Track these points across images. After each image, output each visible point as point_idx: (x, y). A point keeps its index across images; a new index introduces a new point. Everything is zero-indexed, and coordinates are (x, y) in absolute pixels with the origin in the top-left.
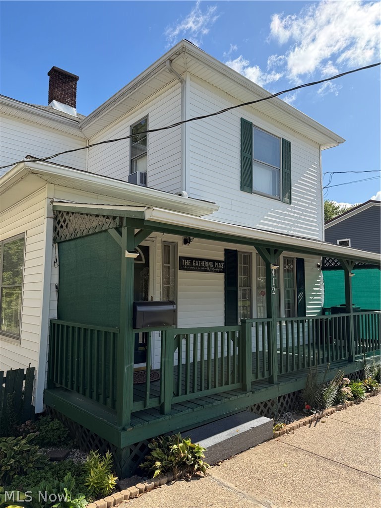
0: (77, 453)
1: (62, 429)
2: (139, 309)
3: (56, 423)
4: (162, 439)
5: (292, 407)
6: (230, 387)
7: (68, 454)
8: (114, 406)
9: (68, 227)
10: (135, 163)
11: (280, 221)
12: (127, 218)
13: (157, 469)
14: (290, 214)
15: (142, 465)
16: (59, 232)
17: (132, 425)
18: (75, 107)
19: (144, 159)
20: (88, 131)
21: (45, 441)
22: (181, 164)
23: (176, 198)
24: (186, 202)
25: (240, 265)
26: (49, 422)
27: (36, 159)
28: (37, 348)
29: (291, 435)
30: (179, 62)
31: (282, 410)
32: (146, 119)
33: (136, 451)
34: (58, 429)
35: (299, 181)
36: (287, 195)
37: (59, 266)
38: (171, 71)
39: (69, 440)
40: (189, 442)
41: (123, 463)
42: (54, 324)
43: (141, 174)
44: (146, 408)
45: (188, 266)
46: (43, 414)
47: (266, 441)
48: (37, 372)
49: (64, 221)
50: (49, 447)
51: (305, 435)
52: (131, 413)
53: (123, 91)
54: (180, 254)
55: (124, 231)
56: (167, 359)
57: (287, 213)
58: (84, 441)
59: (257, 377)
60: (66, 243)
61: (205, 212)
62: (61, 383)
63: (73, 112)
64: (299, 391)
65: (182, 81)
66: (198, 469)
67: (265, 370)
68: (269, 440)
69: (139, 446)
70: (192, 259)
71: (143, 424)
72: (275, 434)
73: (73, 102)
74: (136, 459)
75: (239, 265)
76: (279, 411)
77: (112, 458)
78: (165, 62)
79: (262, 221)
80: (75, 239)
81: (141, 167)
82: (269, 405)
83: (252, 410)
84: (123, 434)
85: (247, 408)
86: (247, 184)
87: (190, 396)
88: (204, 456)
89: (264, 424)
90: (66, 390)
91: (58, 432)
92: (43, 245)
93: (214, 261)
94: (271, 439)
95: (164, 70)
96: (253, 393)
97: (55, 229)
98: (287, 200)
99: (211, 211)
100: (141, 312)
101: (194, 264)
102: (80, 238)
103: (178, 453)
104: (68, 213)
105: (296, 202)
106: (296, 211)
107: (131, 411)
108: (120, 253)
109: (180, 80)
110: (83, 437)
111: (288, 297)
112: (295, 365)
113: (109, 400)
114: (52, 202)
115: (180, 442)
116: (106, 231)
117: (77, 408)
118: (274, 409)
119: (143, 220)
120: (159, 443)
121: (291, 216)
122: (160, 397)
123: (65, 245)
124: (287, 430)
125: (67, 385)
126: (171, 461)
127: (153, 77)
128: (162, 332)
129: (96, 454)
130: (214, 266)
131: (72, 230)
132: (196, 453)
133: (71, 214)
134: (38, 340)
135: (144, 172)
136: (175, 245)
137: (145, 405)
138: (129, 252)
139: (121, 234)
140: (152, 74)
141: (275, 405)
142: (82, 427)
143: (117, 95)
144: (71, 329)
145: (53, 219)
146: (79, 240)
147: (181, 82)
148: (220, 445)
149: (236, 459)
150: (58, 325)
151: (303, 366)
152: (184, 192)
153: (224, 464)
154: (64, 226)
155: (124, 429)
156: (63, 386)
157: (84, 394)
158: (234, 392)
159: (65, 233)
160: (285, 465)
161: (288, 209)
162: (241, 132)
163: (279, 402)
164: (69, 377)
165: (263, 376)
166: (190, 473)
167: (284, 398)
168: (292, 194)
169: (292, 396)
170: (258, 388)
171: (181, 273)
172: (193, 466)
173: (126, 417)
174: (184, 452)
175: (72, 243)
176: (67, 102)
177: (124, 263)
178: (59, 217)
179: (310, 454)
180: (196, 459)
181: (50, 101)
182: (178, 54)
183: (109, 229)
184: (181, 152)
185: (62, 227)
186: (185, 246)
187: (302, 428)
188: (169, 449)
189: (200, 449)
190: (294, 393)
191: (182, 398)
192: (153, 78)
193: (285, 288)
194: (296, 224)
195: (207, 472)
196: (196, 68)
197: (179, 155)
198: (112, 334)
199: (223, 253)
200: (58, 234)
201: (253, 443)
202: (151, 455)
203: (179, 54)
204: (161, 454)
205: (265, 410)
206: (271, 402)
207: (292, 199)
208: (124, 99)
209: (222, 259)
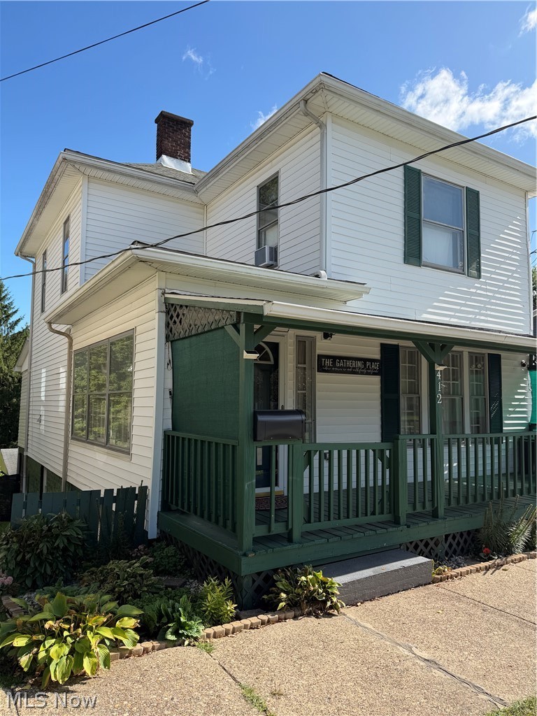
0: (195, 583)
1: (178, 556)
2: (260, 418)
3: (171, 550)
4: (289, 571)
5: (465, 551)
6: (378, 518)
7: (185, 583)
8: (234, 530)
9: (182, 323)
10: (263, 235)
11: (464, 302)
12: (245, 313)
13: (282, 601)
14: (478, 292)
15: (265, 597)
16: (171, 328)
17: (254, 551)
18: (189, 162)
19: (275, 229)
20: (205, 195)
21: (160, 569)
22: (321, 234)
23: (312, 281)
24: (325, 284)
25: (404, 365)
26: (164, 549)
27: (145, 246)
28: (150, 464)
29: (457, 581)
30: (317, 101)
31: (450, 552)
32: (277, 177)
33: (259, 581)
34: (174, 556)
35: (492, 245)
36: (474, 265)
37: (173, 368)
38: (307, 114)
39: (186, 569)
40: (320, 575)
41: (244, 593)
42: (169, 436)
43: (271, 248)
44: (271, 534)
45: (329, 367)
46: (158, 540)
47: (422, 586)
48: (150, 492)
49: (178, 316)
50: (164, 576)
51: (476, 583)
52: (254, 538)
53: (247, 142)
54: (318, 352)
55: (242, 327)
56: (294, 478)
57: (474, 291)
58: (203, 569)
59: (414, 508)
60: (179, 342)
61: (351, 297)
62: (177, 504)
63: (187, 168)
64: (477, 531)
65: (322, 126)
66: (331, 607)
67: (427, 500)
68: (425, 585)
69: (263, 576)
70: (334, 358)
71: (267, 551)
72: (435, 578)
73: (186, 155)
74: (259, 591)
75: (401, 365)
76: (447, 554)
77: (232, 585)
78: (299, 103)
79: (435, 304)
80: (189, 337)
81: (271, 238)
82: (432, 544)
83: (408, 549)
84: (244, 560)
85: (400, 545)
86: (413, 253)
87: (324, 525)
88: (338, 593)
89: (419, 565)
90: (183, 513)
91: (174, 559)
92: (155, 343)
93: (365, 360)
94: (430, 584)
95: (298, 113)
96: (408, 527)
97: (167, 325)
98: (474, 272)
99: (360, 294)
100: (262, 422)
101: (338, 365)
102: (195, 335)
103: (307, 586)
104: (181, 306)
105: (489, 275)
106: (488, 287)
107: (253, 535)
108: (238, 355)
109: (319, 124)
110: (201, 566)
111: (477, 409)
112: (470, 497)
113: (229, 523)
114: (163, 294)
115: (310, 574)
116: (223, 327)
117: (194, 532)
118: (440, 550)
119: (261, 316)
120: (286, 574)
121: (480, 295)
122: (287, 522)
123: (179, 344)
124: (451, 575)
125: (183, 507)
126: (299, 594)
127: (284, 122)
128: (289, 446)
129: (215, 581)
130: (365, 366)
131: (186, 326)
132: (329, 588)
133: (184, 308)
134: (150, 454)
135: (274, 246)
136: (313, 340)
137: (269, 530)
138: (248, 352)
139: (238, 331)
140: (283, 119)
141: (440, 546)
142: (199, 553)
143: (240, 148)
144: (186, 442)
145: (165, 314)
146: (194, 338)
147: (320, 127)
148: (359, 583)
149: (380, 602)
150: (173, 437)
151: (483, 498)
152: (323, 272)
153: (363, 605)
154: (178, 321)
155: (245, 555)
156: (179, 507)
157: (202, 516)
158: (384, 524)
159: (179, 330)
160: (440, 611)
161: (476, 285)
162: (405, 184)
163: (446, 543)
164: (186, 497)
165: (424, 507)
166: (321, 610)
167: (454, 537)
168: (482, 264)
169: (465, 535)
170: (416, 522)
171: (320, 377)
172: (325, 602)
173: (247, 541)
174: (314, 586)
175: (186, 341)
176: (179, 156)
177: (242, 365)
178: (172, 312)
179: (477, 603)
180: (329, 595)
181: (158, 156)
182: (314, 92)
183: (226, 325)
184: (321, 218)
185: (175, 322)
186: (325, 341)
187: (474, 576)
188: (297, 581)
189: (333, 584)
190: (469, 533)
191: (314, 526)
192: (284, 124)
193: (471, 395)
194: (489, 307)
195: (341, 610)
196: (339, 106)
197: (317, 223)
198: (231, 447)
199: (378, 349)
200: (171, 331)
201: (404, 585)
202: (276, 586)
203: (317, 91)
204: (287, 586)
205: (426, 551)
206: (434, 541)
207: (482, 271)
208: (249, 152)
209: (378, 357)
